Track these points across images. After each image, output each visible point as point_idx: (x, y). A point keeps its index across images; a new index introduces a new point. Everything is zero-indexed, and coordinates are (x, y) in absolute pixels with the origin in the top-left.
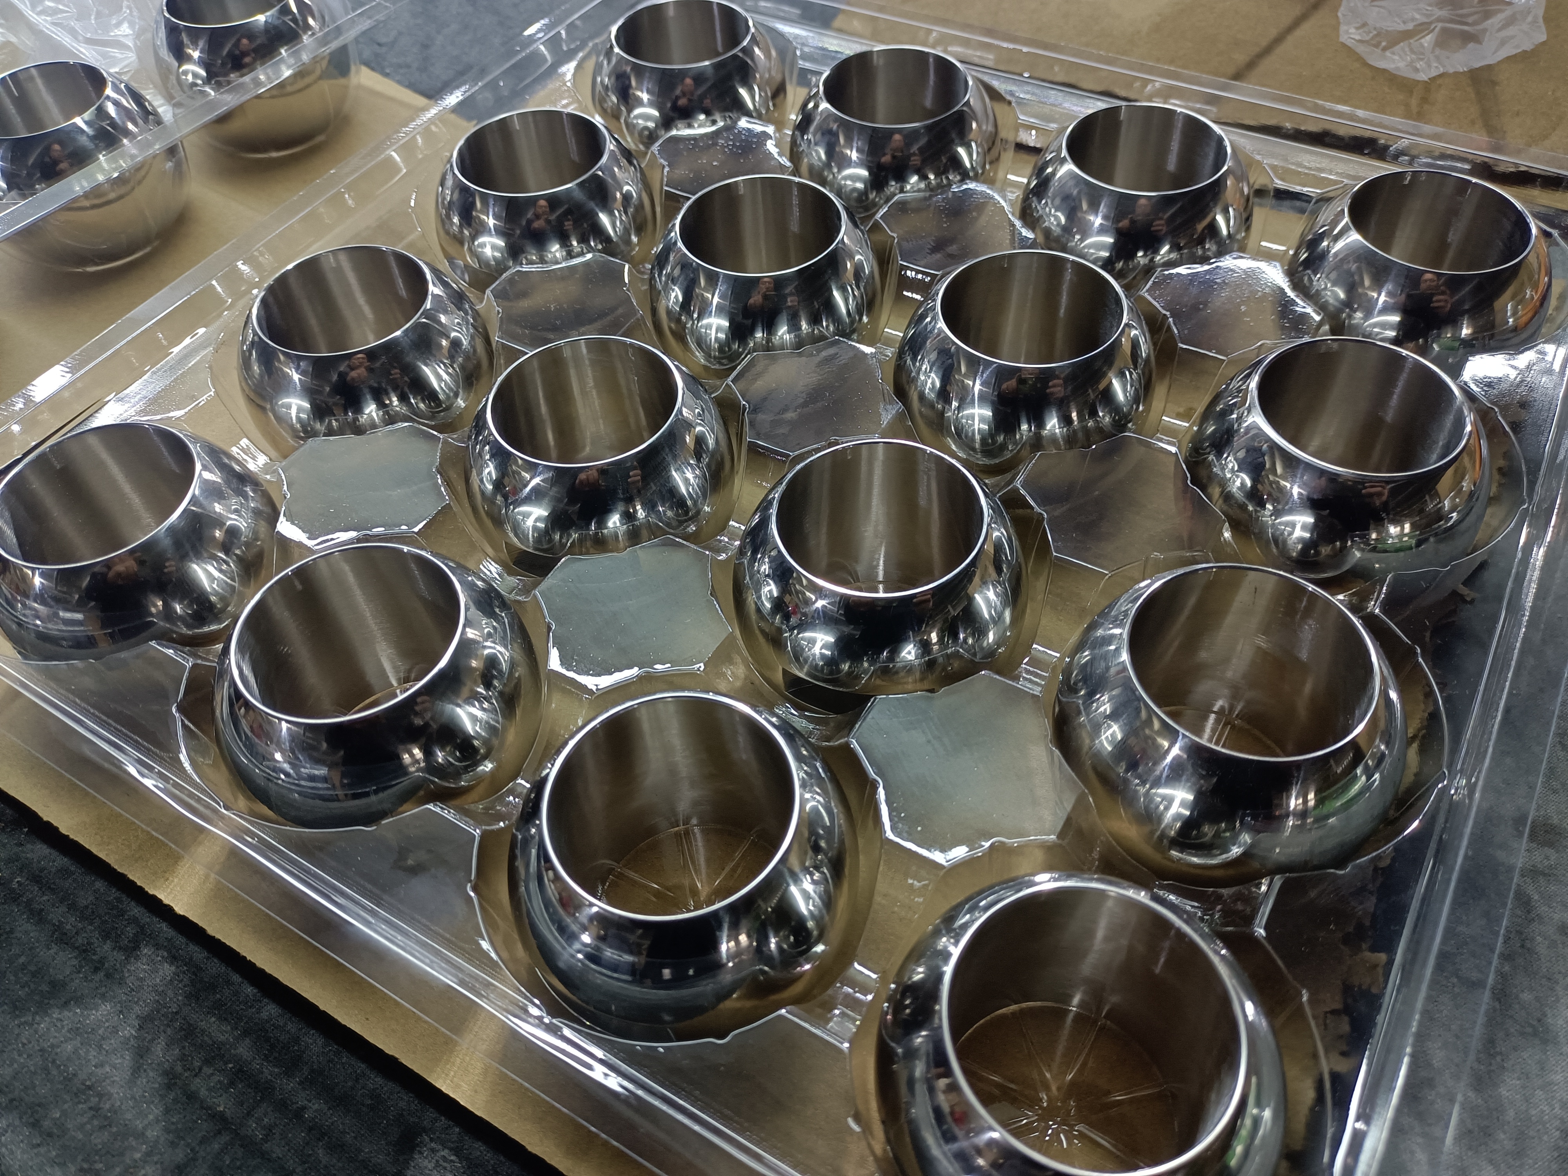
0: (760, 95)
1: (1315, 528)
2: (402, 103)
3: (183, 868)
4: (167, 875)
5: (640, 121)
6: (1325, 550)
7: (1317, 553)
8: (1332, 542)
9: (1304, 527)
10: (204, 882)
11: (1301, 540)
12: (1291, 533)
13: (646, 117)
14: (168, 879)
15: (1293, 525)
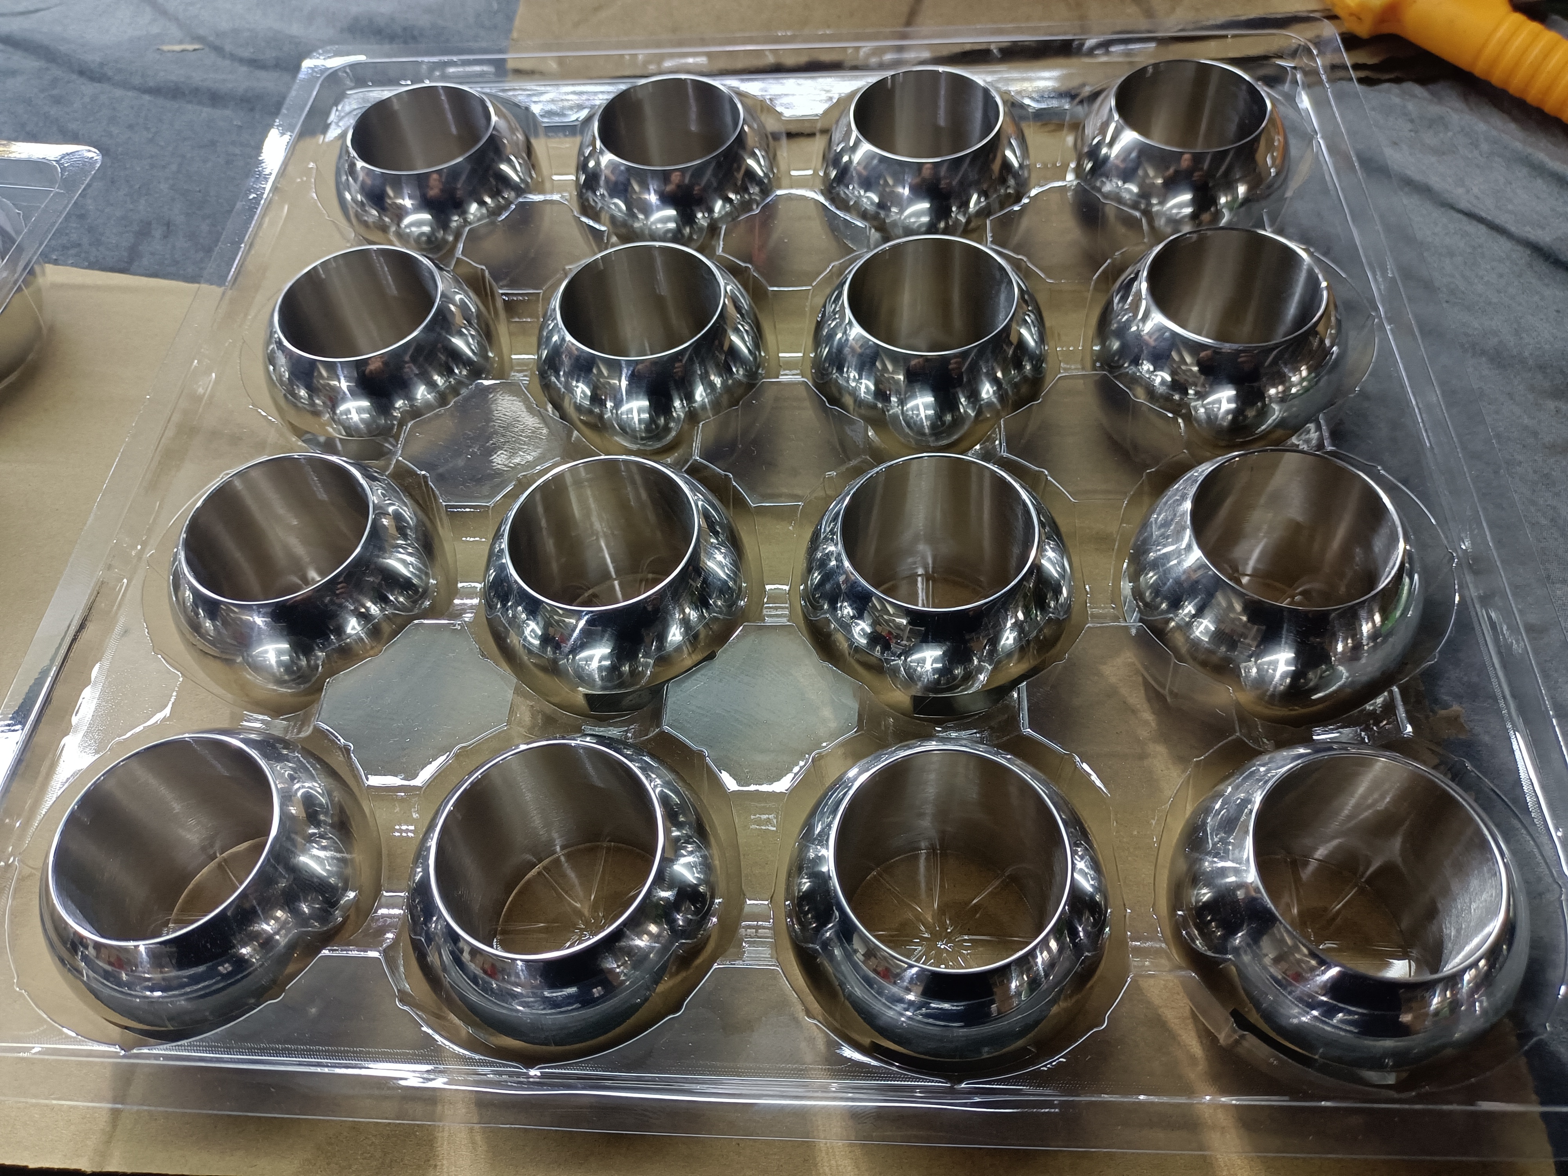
0: (519, 163)
1: (1238, 398)
2: (98, 288)
3: (444, 1148)
4: (432, 1162)
5: (414, 229)
6: (1251, 413)
7: (1246, 417)
8: (1253, 404)
9: (1229, 401)
10: (474, 1148)
11: (1228, 412)
12: (1219, 409)
13: (419, 224)
14: (436, 1166)
15: (1219, 401)
